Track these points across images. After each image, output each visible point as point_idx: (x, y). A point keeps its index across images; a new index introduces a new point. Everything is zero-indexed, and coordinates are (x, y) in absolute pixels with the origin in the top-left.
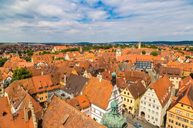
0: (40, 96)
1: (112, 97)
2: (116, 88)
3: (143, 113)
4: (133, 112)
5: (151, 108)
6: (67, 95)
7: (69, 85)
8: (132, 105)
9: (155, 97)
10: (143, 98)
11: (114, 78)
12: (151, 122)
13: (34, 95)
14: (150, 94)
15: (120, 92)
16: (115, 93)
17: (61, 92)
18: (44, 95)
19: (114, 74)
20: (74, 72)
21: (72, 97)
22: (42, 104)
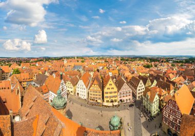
0: (23, 83)
1: (61, 87)
2: (63, 81)
3: (78, 94)
4: (73, 94)
5: (82, 90)
6: (36, 85)
7: (37, 80)
8: (72, 90)
9: (83, 83)
10: (77, 85)
11: (62, 75)
12: (82, 97)
13: (20, 82)
14: (81, 82)
15: (65, 83)
16: (62, 84)
17: (33, 83)
18: (25, 83)
19: (61, 73)
20: (41, 73)
21: (39, 86)
22: (24, 88)
